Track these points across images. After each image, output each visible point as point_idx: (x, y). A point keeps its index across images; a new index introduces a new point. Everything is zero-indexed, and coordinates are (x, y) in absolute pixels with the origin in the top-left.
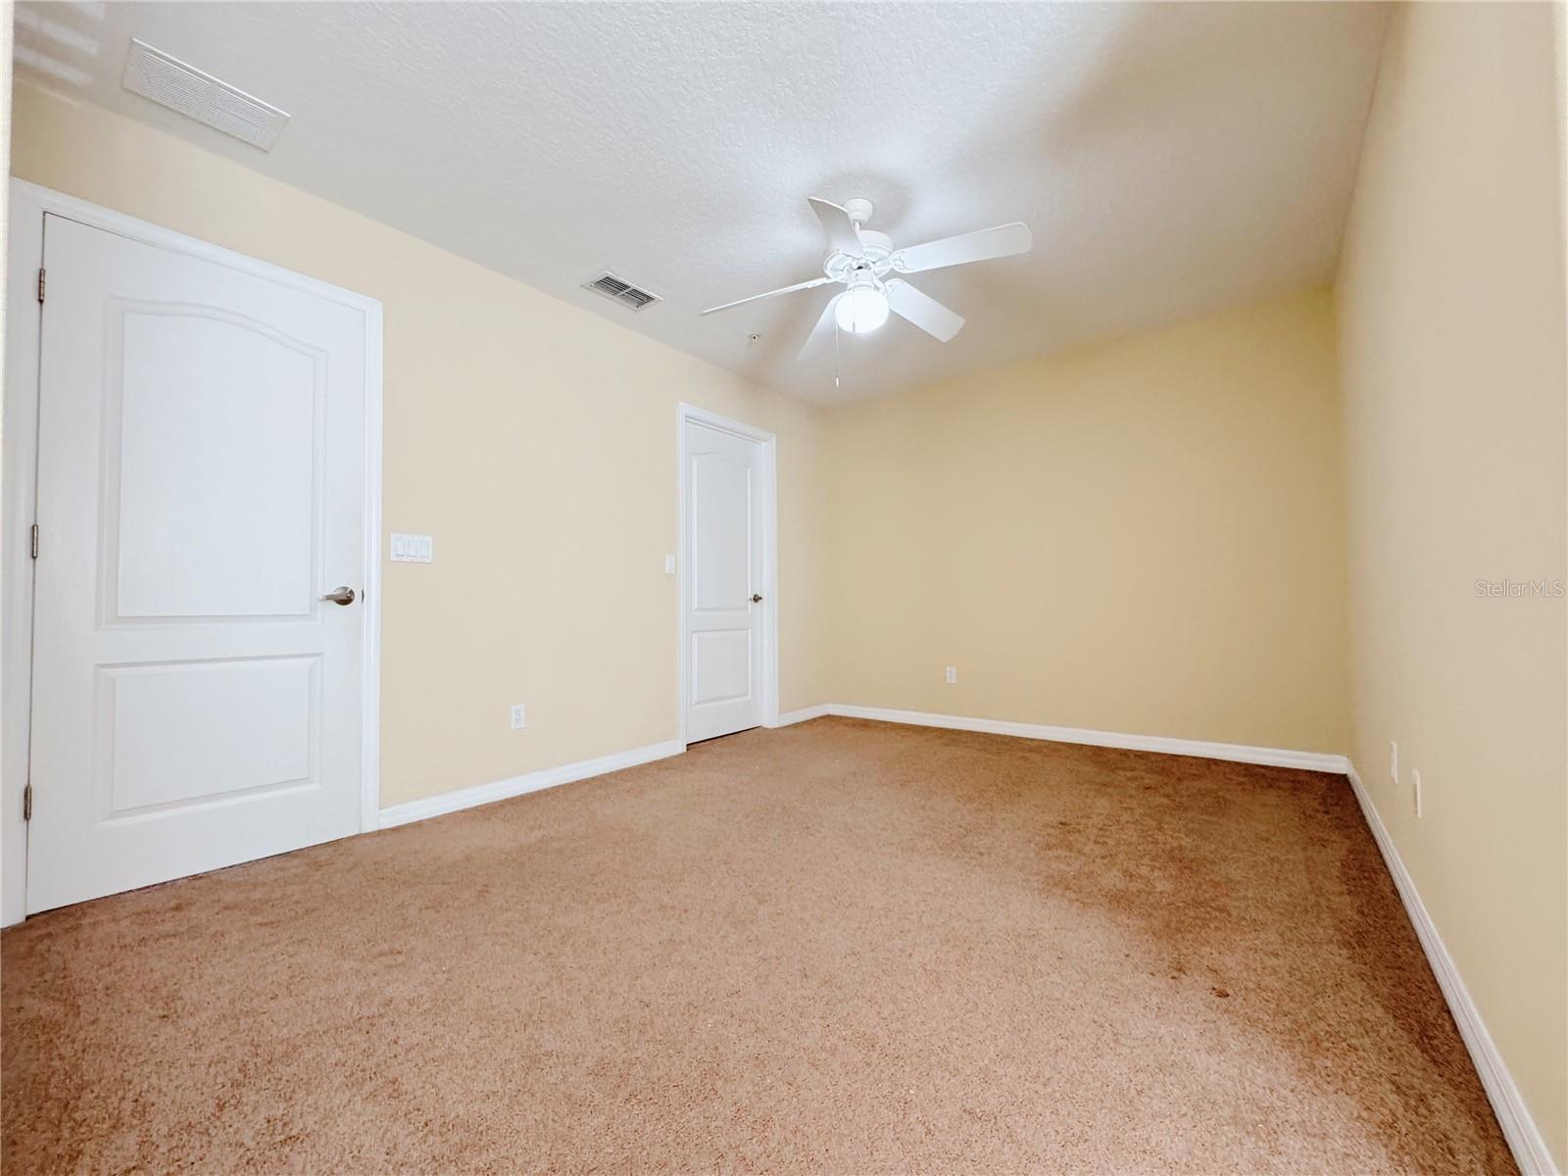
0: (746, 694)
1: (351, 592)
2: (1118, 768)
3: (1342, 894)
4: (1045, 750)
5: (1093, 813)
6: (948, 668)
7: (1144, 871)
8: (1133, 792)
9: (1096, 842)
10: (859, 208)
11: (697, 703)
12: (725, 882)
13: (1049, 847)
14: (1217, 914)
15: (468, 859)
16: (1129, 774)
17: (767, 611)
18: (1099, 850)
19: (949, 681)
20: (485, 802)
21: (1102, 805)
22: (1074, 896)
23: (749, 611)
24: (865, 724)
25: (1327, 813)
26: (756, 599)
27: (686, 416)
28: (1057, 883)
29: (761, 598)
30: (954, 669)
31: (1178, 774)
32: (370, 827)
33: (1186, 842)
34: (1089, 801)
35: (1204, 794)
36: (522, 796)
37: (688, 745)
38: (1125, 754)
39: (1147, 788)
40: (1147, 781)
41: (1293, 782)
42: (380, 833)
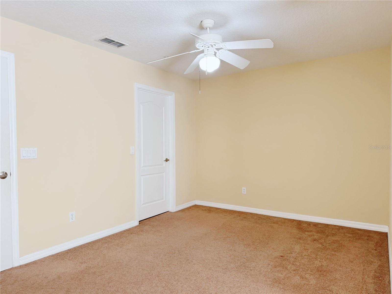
0: (163, 199)
1: (6, 173)
2: (306, 231)
3: (372, 283)
4: (279, 223)
5: (293, 252)
6: (243, 188)
7: (307, 276)
8: (309, 242)
9: (293, 264)
10: (208, 23)
11: (143, 204)
12: (158, 284)
13: (275, 267)
14: (329, 292)
15: (59, 277)
16: (309, 233)
17: (171, 166)
18: (294, 268)
19: (243, 193)
20: (60, 251)
21: (297, 248)
22: (282, 287)
23: (164, 165)
24: (210, 210)
25: (376, 250)
26: (167, 160)
27: (138, 88)
28: (277, 282)
29: (169, 160)
30: (245, 188)
31: (327, 233)
32: (16, 265)
33: (325, 263)
34: (293, 246)
35: (335, 242)
36: (74, 248)
37: (139, 221)
38: (309, 224)
39: (315, 240)
40: (315, 237)
41: (368, 236)
42: (21, 267)
